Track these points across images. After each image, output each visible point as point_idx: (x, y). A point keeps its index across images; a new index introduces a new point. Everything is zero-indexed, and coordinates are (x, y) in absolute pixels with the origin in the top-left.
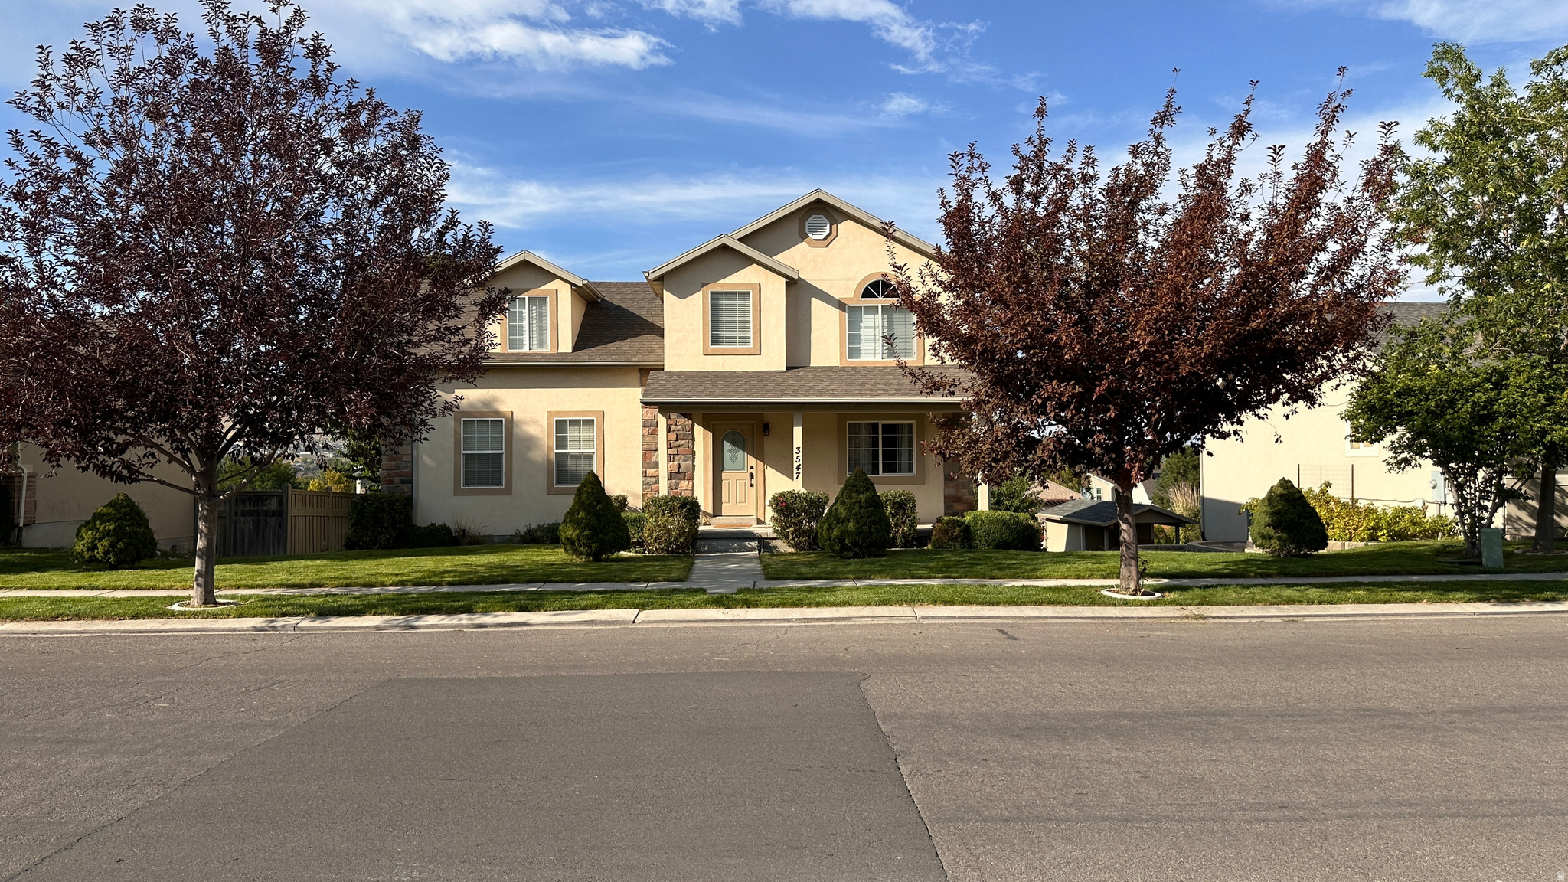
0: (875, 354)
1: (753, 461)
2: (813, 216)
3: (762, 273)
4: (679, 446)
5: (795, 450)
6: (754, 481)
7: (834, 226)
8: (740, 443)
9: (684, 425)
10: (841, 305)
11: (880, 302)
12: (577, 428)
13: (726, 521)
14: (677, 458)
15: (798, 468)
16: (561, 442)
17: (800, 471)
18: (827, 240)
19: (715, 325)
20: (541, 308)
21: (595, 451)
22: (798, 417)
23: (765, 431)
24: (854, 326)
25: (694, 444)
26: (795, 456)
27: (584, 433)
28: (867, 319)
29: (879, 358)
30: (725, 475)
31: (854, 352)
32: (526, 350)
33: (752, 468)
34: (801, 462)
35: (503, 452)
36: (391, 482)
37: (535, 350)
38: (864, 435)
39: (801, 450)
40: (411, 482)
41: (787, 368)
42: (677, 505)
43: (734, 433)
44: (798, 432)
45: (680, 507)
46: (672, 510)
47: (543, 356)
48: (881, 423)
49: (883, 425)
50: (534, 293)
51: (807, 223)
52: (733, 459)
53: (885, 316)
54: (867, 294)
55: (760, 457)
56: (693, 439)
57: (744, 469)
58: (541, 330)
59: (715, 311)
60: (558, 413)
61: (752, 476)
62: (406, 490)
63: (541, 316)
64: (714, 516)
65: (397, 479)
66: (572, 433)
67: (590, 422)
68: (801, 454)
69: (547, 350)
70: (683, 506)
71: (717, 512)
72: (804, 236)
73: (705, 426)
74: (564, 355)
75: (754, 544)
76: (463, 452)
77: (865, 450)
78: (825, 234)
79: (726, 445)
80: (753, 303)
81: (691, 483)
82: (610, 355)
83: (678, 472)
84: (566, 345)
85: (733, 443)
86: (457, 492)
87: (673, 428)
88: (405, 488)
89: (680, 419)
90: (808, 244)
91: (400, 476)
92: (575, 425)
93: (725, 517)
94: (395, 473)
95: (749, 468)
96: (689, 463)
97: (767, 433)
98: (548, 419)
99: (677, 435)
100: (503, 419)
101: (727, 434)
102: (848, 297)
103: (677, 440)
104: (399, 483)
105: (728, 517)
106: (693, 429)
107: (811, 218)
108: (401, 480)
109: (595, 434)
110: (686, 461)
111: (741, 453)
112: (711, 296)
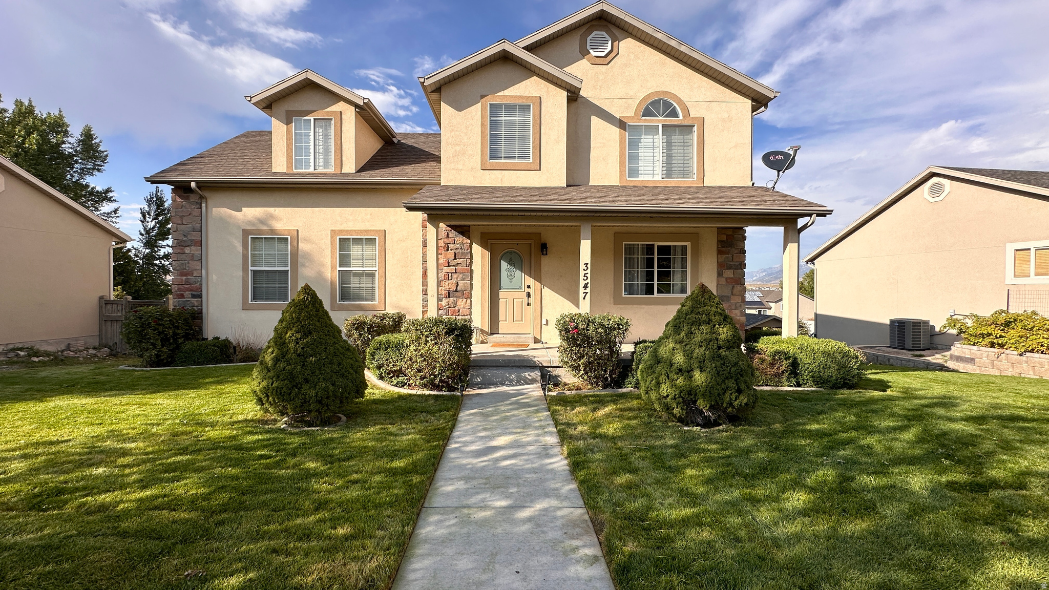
0: (653, 174)
1: (530, 281)
2: (595, 33)
3: (542, 86)
4: (457, 264)
5: (582, 267)
6: (531, 300)
7: (616, 44)
8: (516, 261)
9: (462, 244)
10: (621, 124)
12: (360, 247)
13: (503, 340)
14: (455, 276)
15: (586, 287)
16: (344, 260)
17: (588, 290)
18: (607, 59)
19: (494, 139)
20: (326, 129)
21: (377, 269)
22: (586, 230)
23: (542, 251)
24: (634, 145)
25: (471, 262)
26: (582, 273)
27: (368, 251)
29: (658, 178)
30: (502, 294)
31: (634, 172)
32: (311, 170)
33: (529, 287)
34: (589, 281)
35: (288, 268)
36: (182, 296)
37: (321, 170)
38: (640, 257)
39: (589, 266)
41: (567, 186)
42: (442, 329)
43: (511, 253)
44: (586, 247)
45: (446, 333)
46: (437, 336)
48: (657, 244)
49: (658, 247)
50: (320, 114)
51: (588, 39)
52: (511, 278)
53: (664, 137)
54: (647, 113)
55: (538, 278)
56: (471, 258)
57: (520, 288)
58: (326, 151)
59: (494, 125)
60: (341, 231)
61: (529, 295)
62: (196, 304)
63: (326, 137)
64: (492, 334)
65: (187, 294)
66: (355, 251)
67: (371, 241)
68: (589, 271)
69: (331, 170)
71: (494, 331)
72: (584, 53)
73: (484, 245)
74: (348, 174)
75: (536, 374)
76: (250, 268)
77: (640, 269)
78: (606, 51)
79: (504, 265)
80: (534, 119)
81: (469, 301)
83: (456, 291)
84: (350, 166)
85: (511, 262)
88: (195, 302)
89: (458, 238)
90: (589, 61)
91: (191, 290)
92: (358, 244)
93: (502, 336)
94: (185, 288)
95: (526, 287)
96: (467, 281)
97: (545, 253)
98: (332, 237)
99: (455, 253)
100: (289, 237)
101: (505, 253)
102: (629, 115)
103: (455, 259)
104: (189, 298)
105: (505, 336)
106: (471, 247)
107: (593, 35)
108: (192, 294)
109: (377, 253)
110: (463, 279)
111: (518, 273)
112: (490, 108)
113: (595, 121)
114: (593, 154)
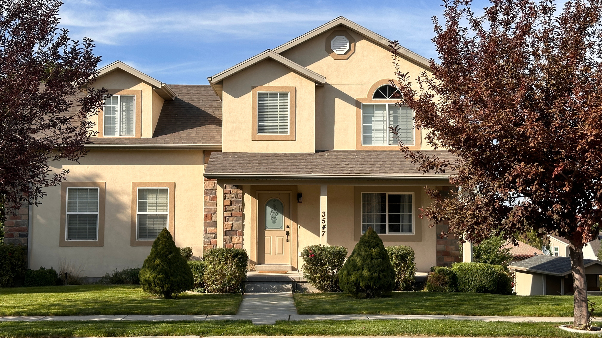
0: (383, 141)
1: (289, 222)
2: (337, 37)
3: (297, 79)
4: (232, 210)
5: (322, 214)
6: (290, 238)
7: (353, 44)
8: (279, 208)
9: (236, 194)
10: (357, 104)
11: (387, 101)
12: (154, 195)
13: (268, 268)
14: (231, 219)
15: (324, 228)
16: (142, 206)
17: (325, 230)
18: (347, 55)
19: (261, 118)
20: (129, 104)
21: (168, 213)
22: (324, 189)
23: (298, 199)
24: (367, 119)
25: (243, 208)
26: (322, 218)
27: (160, 199)
28: (378, 114)
29: (386, 144)
30: (267, 232)
31: (367, 139)
32: (117, 135)
33: (288, 227)
34: (326, 223)
35: (98, 213)
36: (12, 236)
37: (124, 136)
38: (375, 203)
39: (326, 213)
40: (27, 236)
41: (316, 151)
42: (230, 255)
43: (274, 200)
44: (324, 200)
45: (233, 257)
46: (226, 259)
47: (130, 140)
48: (388, 194)
49: (389, 196)
50: (124, 93)
51: (332, 41)
52: (274, 220)
53: (391, 112)
54: (377, 95)
55: (295, 219)
56: (243, 205)
57: (281, 228)
58: (129, 120)
59: (261, 107)
60: (140, 184)
61: (288, 233)
62: (23, 242)
63: (129, 110)
64: (259, 264)
65: (16, 234)
66: (150, 199)
67: (164, 191)
68: (326, 217)
69: (133, 136)
70: (235, 256)
71: (261, 261)
72: (329, 51)
73: (253, 195)
74: (146, 140)
75: (290, 286)
76: (67, 213)
77: (375, 214)
78: (346, 50)
79: (269, 210)
80: (291, 101)
81: (241, 239)
82: (181, 140)
83: (232, 230)
84: (148, 132)
85: (274, 208)
86: (62, 244)
87: (228, 196)
88: (22, 240)
89: (233, 189)
90: (333, 57)
91: (19, 231)
92: (154, 193)
93: (267, 265)
94: (15, 229)
95: (286, 227)
96: (240, 223)
97: (300, 201)
98: (133, 188)
99: (231, 201)
100: (99, 188)
101: (270, 201)
102: (363, 97)
103: (231, 205)
104: (18, 237)
105: (269, 265)
106: (243, 197)
107: (335, 38)
108: (20, 234)
109: (168, 200)
110: (237, 221)
111: (280, 215)
112: (259, 96)
113: (338, 102)
114: (336, 126)
